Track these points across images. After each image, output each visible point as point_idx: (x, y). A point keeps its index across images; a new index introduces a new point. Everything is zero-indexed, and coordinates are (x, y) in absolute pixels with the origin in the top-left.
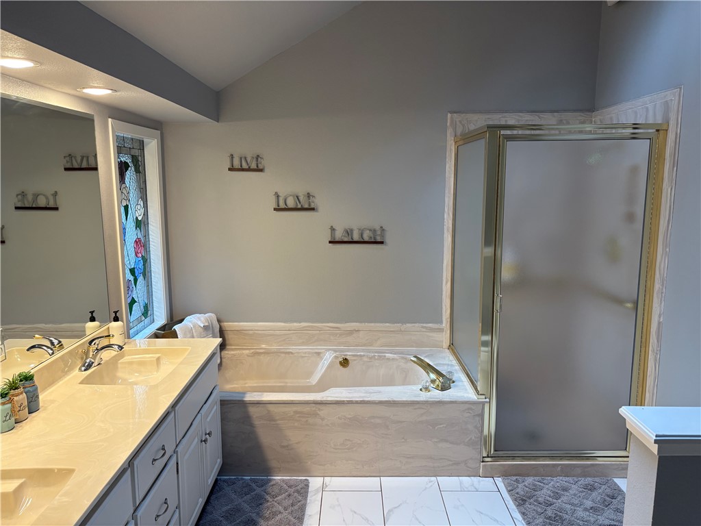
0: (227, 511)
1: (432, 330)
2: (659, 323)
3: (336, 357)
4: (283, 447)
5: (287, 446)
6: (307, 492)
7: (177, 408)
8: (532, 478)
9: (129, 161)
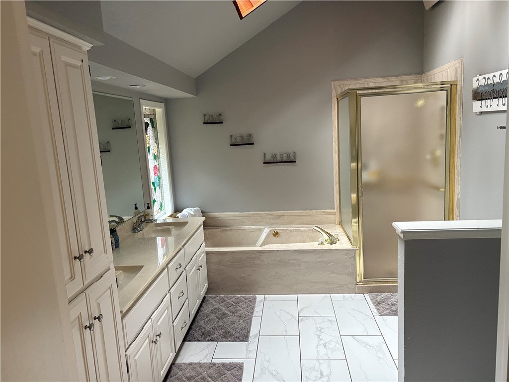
0: (212, 310)
1: (329, 214)
2: (458, 199)
3: (271, 231)
4: (242, 278)
5: (243, 277)
6: (255, 301)
7: (185, 247)
8: (387, 293)
9: (149, 122)
